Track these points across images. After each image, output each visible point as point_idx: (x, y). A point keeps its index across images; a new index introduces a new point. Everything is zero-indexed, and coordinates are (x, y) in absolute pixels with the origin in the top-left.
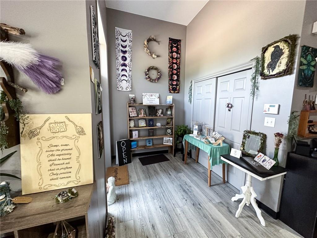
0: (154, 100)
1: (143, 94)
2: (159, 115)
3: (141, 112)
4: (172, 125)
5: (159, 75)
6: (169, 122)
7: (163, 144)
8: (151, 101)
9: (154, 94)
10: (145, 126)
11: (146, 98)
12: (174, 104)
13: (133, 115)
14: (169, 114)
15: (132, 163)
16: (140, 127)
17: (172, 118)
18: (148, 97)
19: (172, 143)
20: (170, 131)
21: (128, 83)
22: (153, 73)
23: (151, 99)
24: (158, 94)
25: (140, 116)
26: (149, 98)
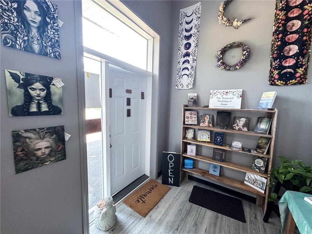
0: (230, 101)
1: (211, 91)
2: (237, 128)
3: (204, 119)
4: (268, 153)
5: (245, 54)
6: (262, 145)
7: (242, 183)
8: (224, 103)
9: (231, 90)
10: (208, 142)
11: (215, 97)
12: (276, 110)
13: (190, 123)
14: (262, 130)
15: (180, 188)
16: (199, 141)
17: (269, 139)
18: (219, 96)
19: (265, 191)
20: (262, 164)
21: (190, 79)
22: (232, 55)
23: (224, 100)
24: (241, 90)
25: (201, 124)
26: (221, 97)
